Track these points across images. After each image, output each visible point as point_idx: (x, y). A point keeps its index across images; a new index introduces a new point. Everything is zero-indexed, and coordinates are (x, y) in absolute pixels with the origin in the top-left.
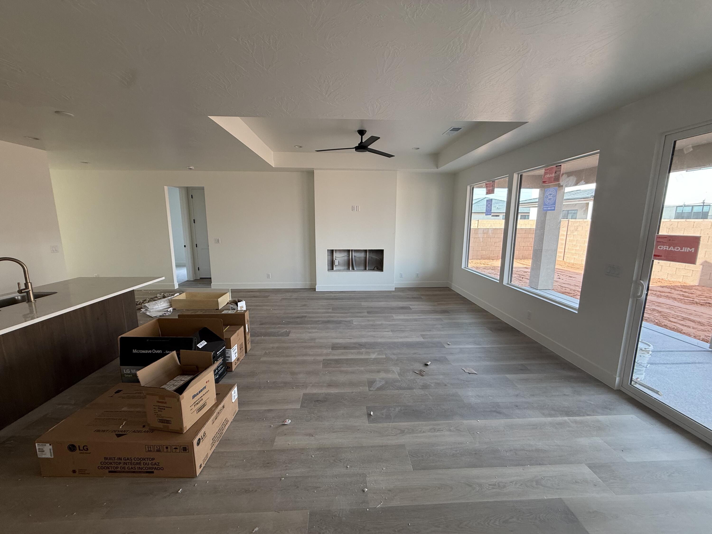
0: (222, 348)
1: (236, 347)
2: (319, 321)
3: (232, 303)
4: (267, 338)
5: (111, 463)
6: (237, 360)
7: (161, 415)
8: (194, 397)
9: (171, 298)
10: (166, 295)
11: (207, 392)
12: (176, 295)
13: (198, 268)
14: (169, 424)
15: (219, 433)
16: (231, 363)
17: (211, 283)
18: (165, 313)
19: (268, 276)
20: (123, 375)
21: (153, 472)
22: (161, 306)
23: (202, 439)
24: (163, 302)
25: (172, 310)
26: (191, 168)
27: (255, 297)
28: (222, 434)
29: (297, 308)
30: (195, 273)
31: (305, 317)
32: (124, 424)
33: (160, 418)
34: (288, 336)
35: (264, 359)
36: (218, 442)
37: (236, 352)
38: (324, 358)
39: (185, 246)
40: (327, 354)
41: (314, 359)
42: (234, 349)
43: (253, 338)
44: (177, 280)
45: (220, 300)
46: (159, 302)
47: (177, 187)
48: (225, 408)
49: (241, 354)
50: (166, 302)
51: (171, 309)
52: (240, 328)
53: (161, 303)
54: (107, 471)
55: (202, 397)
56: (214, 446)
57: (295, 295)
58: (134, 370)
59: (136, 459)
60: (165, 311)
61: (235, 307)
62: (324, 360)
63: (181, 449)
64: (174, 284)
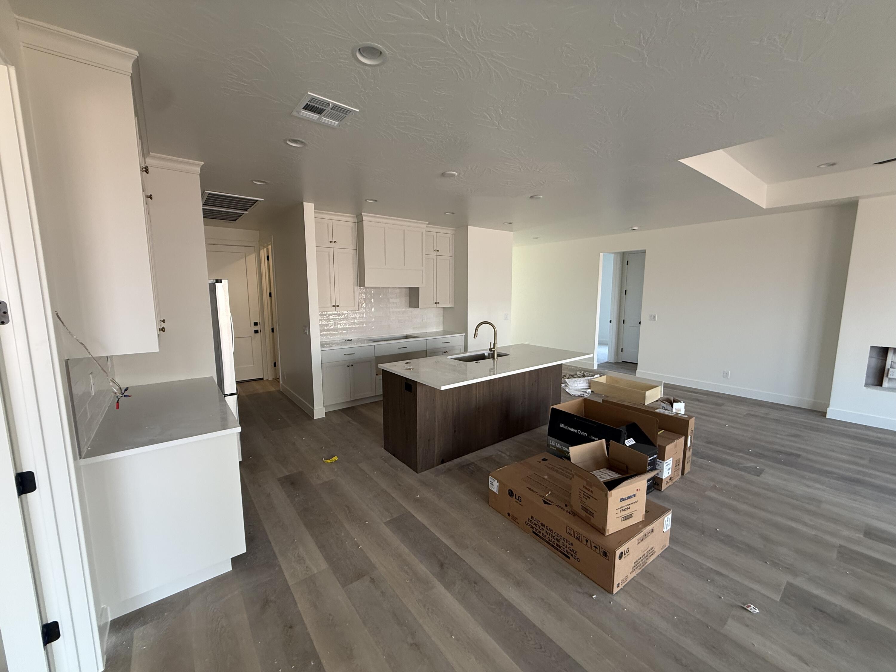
0: (653, 456)
1: (671, 462)
2: (831, 473)
3: (664, 402)
4: (718, 466)
5: (536, 525)
6: (669, 478)
7: (585, 502)
8: (622, 500)
9: (591, 379)
10: (585, 374)
11: (636, 502)
12: (596, 376)
13: (622, 349)
14: (592, 517)
15: (642, 560)
16: (662, 479)
17: (637, 370)
18: (583, 394)
19: (726, 375)
20: (548, 445)
21: (569, 558)
22: (581, 385)
23: (625, 554)
24: (582, 381)
25: (590, 393)
26: (634, 229)
27: (698, 400)
28: (646, 564)
29: (778, 436)
30: (617, 354)
31: (799, 456)
32: (549, 493)
33: (584, 506)
34: (758, 476)
35: (708, 493)
36: (640, 570)
37: (670, 468)
38: (843, 543)
39: (610, 322)
40: (849, 539)
41: (815, 535)
42: (667, 463)
43: (695, 458)
44: (597, 359)
45: (648, 393)
46: (579, 380)
47: (613, 253)
48: (653, 534)
49: (675, 473)
50: (585, 382)
51: (589, 391)
52: (680, 437)
53: (580, 381)
54: (531, 530)
55: (629, 504)
56: (634, 572)
57: (775, 414)
58: (559, 444)
59: (556, 534)
60: (583, 392)
61: (669, 407)
62: (841, 546)
63: (601, 552)
64: (593, 364)
